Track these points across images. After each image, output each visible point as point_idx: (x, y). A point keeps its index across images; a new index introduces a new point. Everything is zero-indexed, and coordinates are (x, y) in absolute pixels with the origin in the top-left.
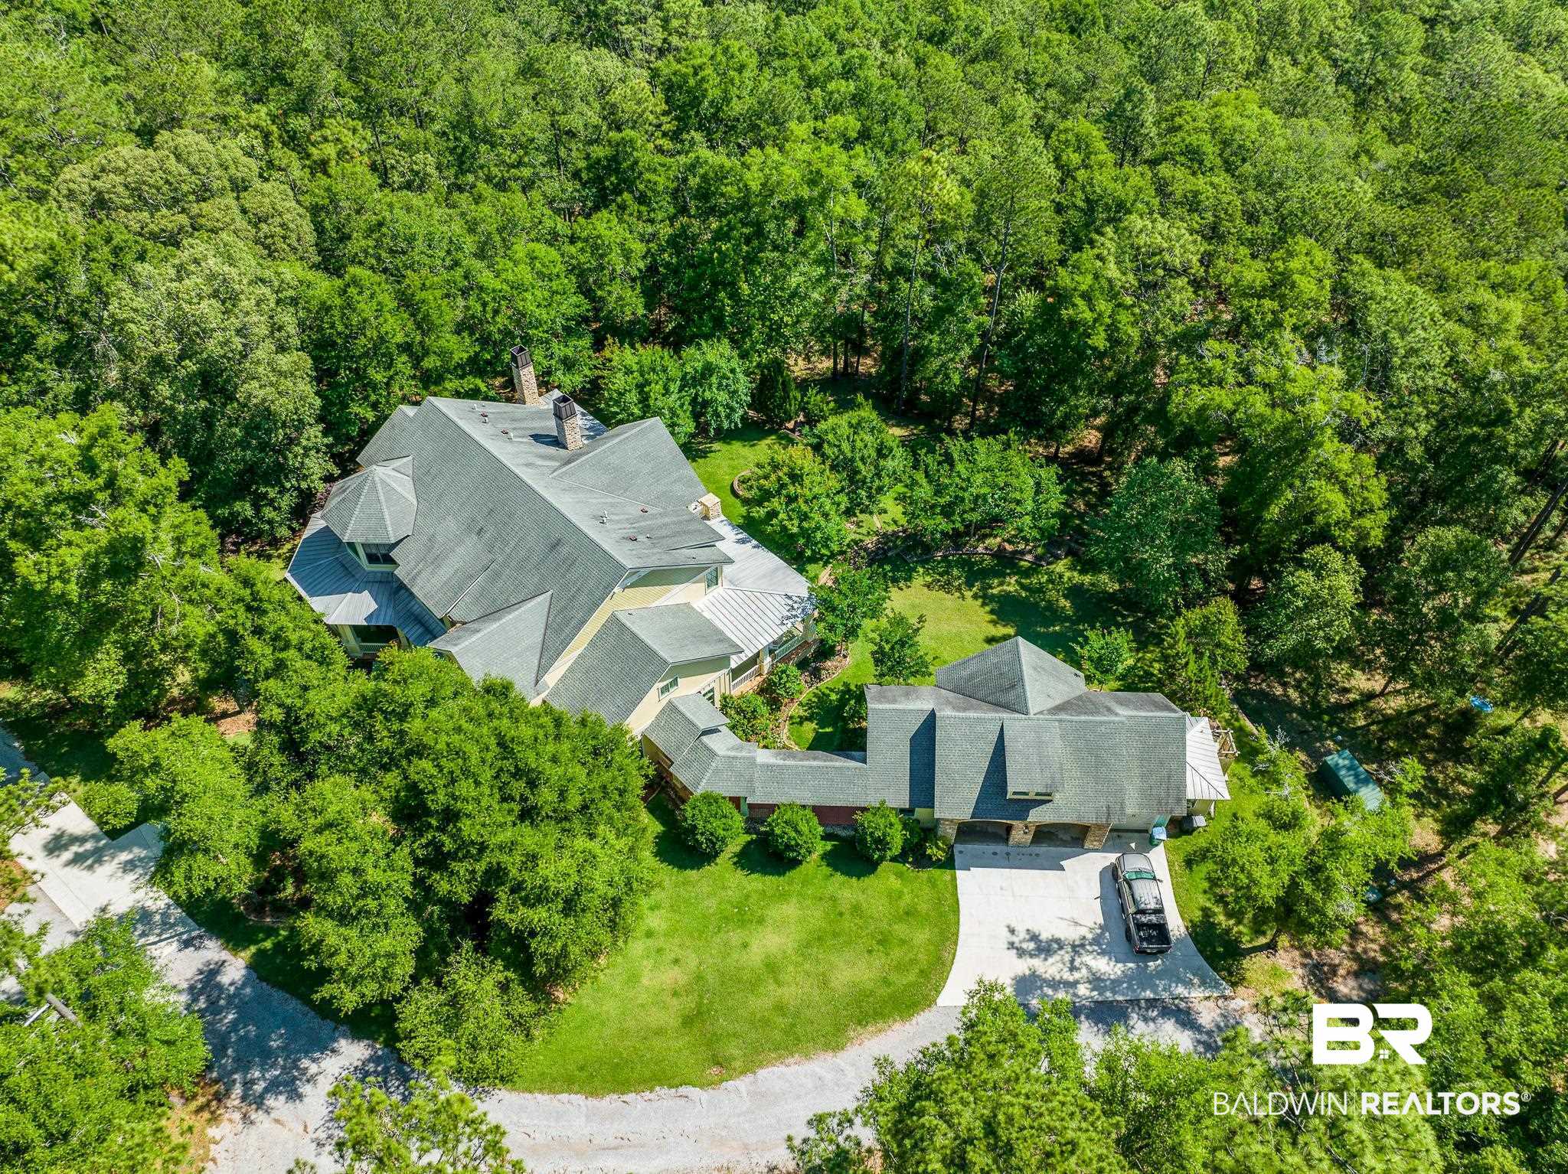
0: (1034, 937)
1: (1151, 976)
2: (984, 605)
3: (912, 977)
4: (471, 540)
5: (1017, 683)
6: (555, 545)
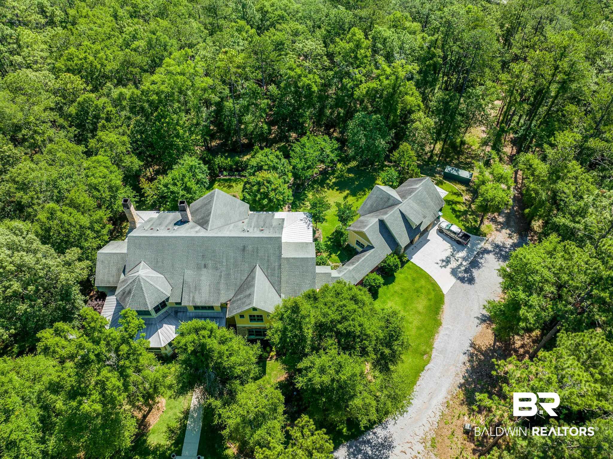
0: (443, 261)
1: (472, 248)
2: (333, 189)
3: (433, 293)
4: (204, 271)
5: (389, 197)
6: (244, 249)
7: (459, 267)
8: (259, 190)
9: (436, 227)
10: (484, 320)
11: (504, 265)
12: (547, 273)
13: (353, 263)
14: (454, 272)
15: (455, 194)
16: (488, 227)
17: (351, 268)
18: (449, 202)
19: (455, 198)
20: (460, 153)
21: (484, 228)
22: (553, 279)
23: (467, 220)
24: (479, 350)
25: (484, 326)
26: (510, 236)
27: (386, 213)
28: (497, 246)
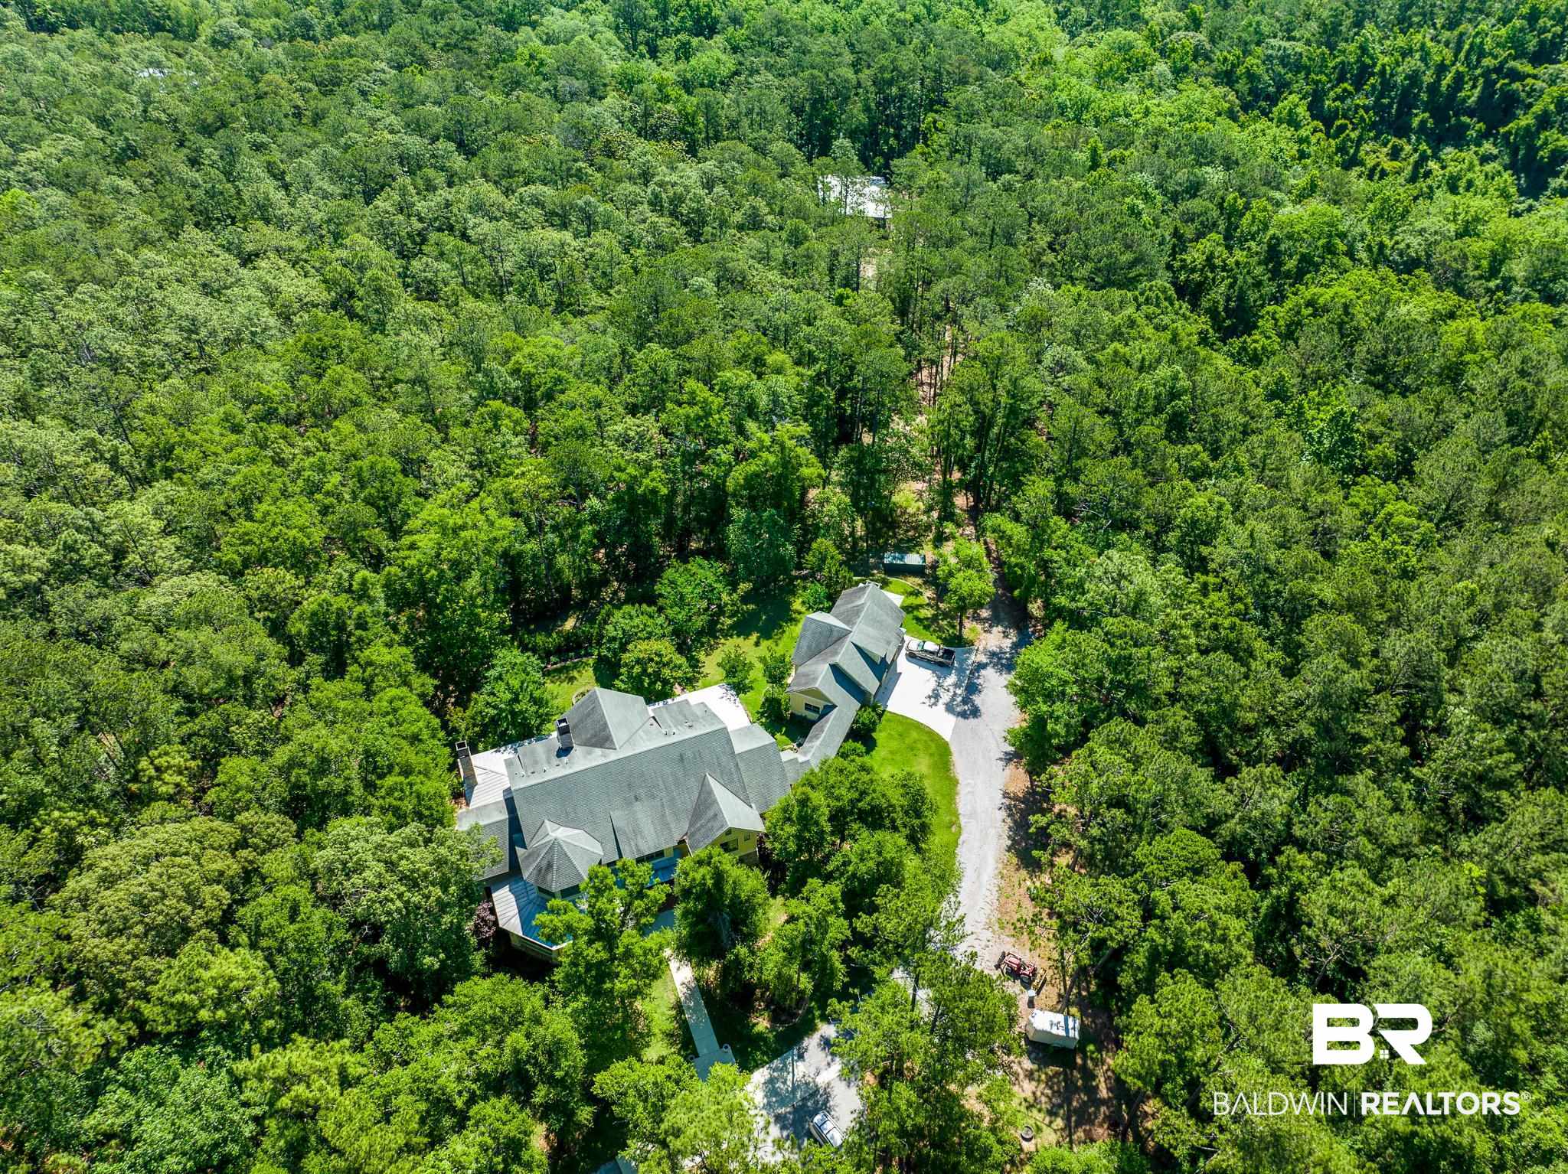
0: (930, 697)
1: (961, 668)
3: (932, 745)
4: (638, 806)
5: (831, 628)
6: (682, 758)
7: (953, 699)
8: (645, 670)
9: (904, 652)
10: (1009, 758)
11: (1010, 677)
12: (1064, 674)
13: (816, 737)
14: (949, 708)
15: (911, 594)
16: (972, 630)
17: (818, 743)
18: (908, 609)
19: (913, 601)
20: (893, 525)
21: (967, 634)
22: (1072, 678)
23: (941, 629)
24: (1016, 798)
25: (1012, 766)
26: (1006, 636)
27: (836, 653)
28: (993, 654)
